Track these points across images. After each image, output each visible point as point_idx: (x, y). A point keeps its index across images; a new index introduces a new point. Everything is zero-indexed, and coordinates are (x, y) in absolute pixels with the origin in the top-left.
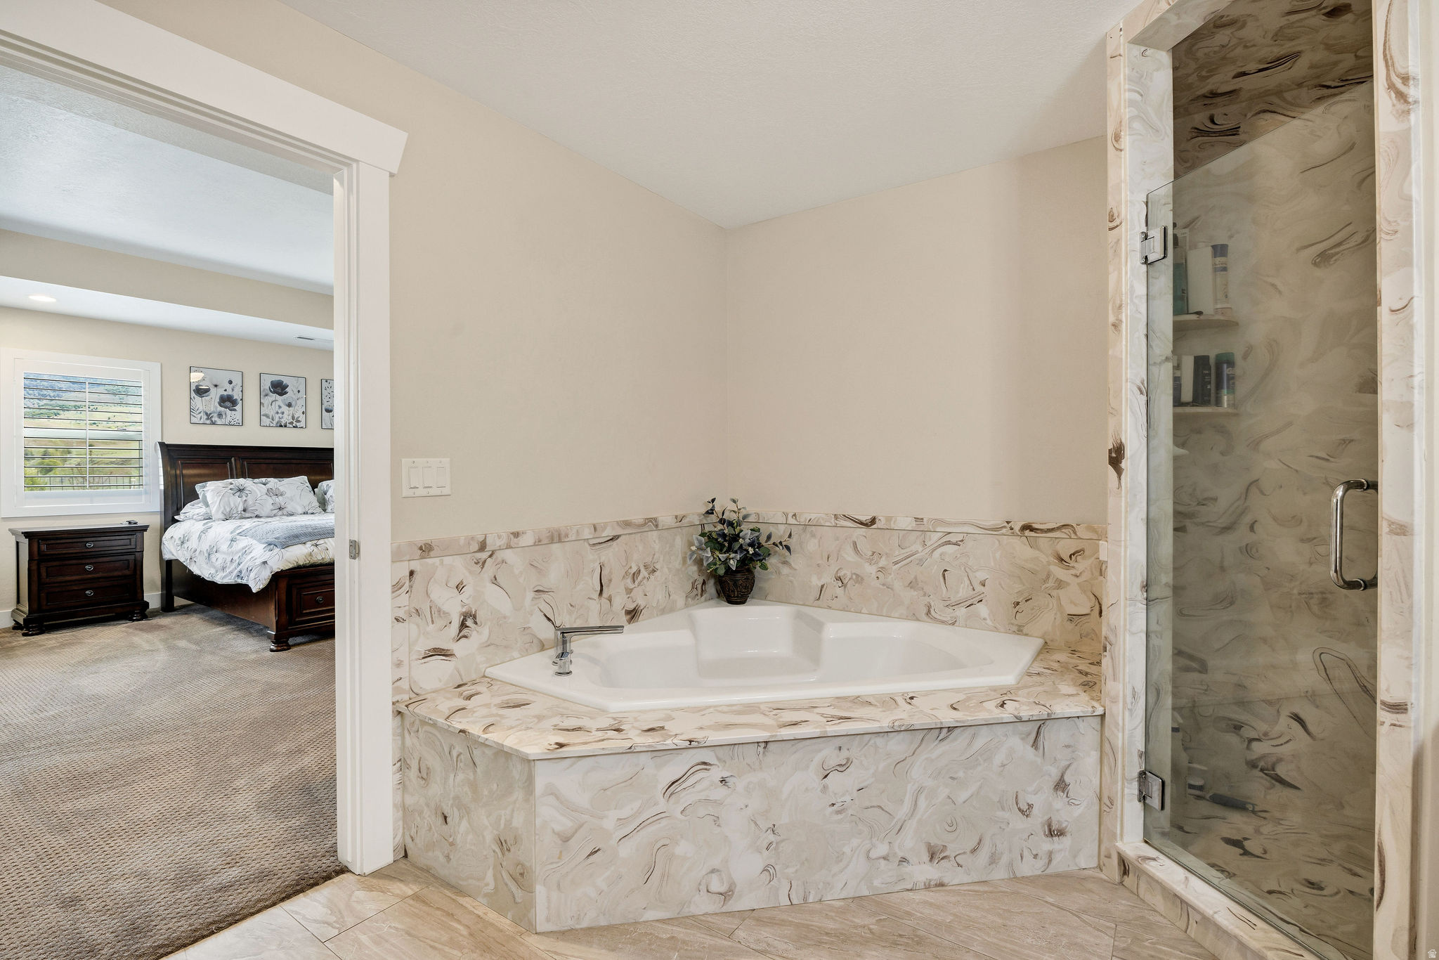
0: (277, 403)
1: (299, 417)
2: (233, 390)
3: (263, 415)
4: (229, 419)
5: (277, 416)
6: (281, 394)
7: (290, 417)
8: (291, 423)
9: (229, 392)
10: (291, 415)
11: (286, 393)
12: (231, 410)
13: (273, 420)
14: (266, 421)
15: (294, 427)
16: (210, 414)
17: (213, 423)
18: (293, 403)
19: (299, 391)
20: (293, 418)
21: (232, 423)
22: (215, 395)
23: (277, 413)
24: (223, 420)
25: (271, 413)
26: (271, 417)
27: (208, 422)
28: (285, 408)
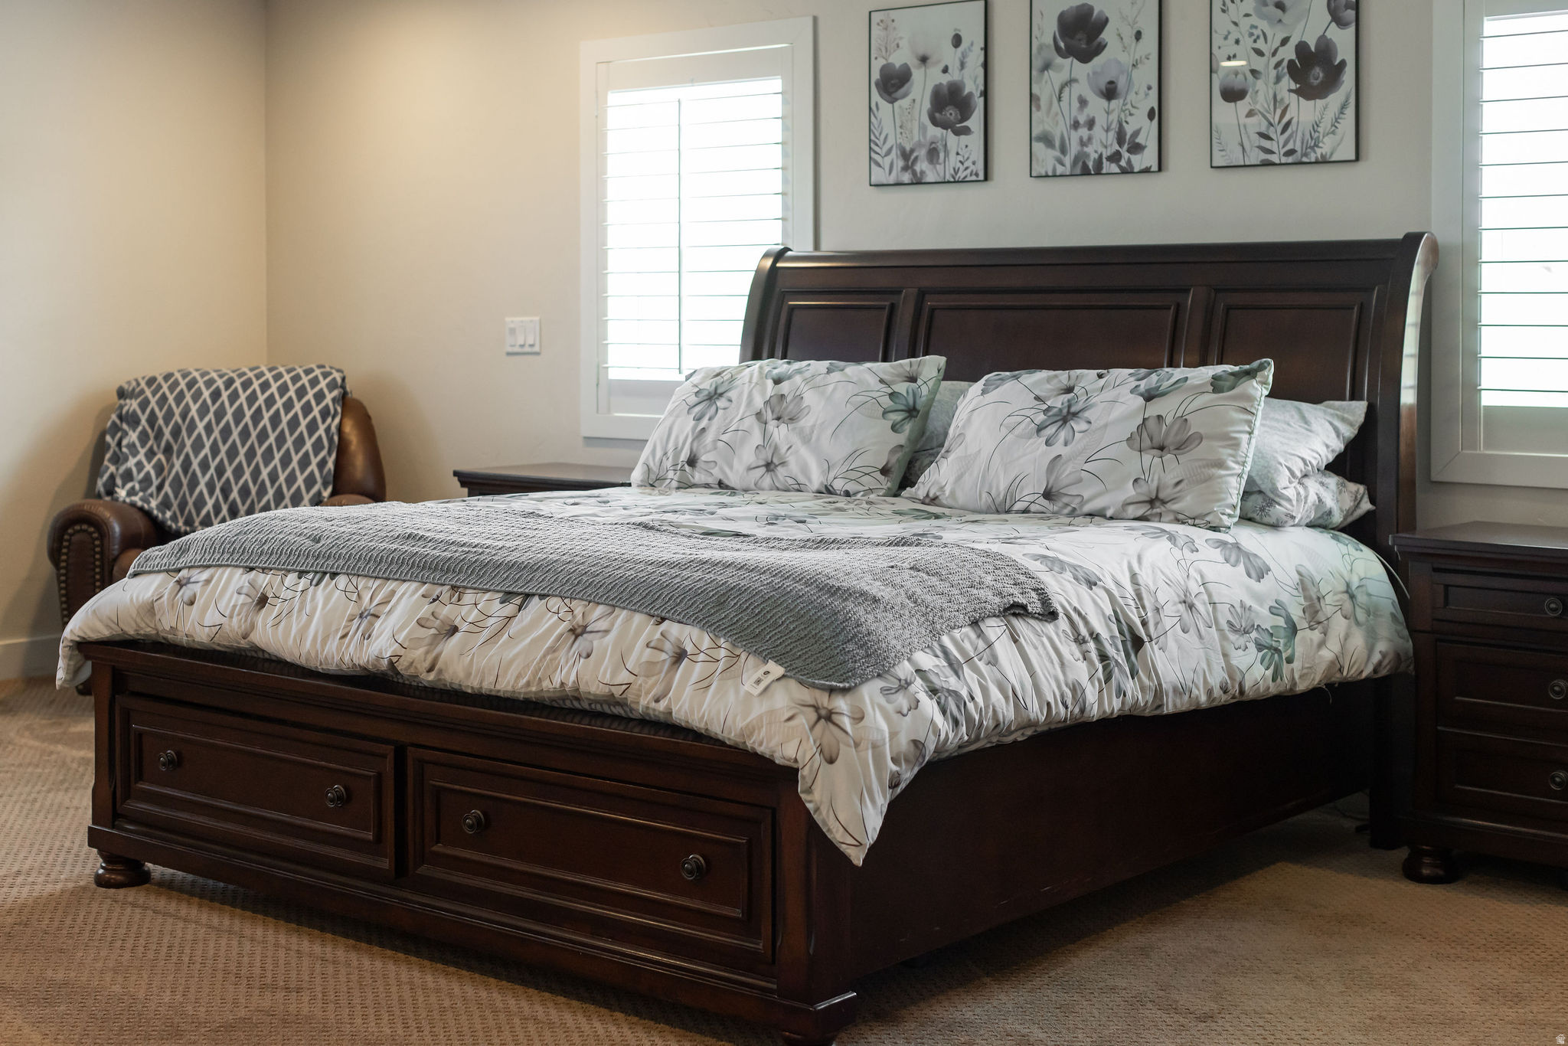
0: (1076, 90)
1: (1136, 133)
2: (962, 65)
3: (1040, 139)
4: (953, 161)
5: (1075, 136)
6: (1085, 57)
7: (1112, 135)
8: (1115, 157)
9: (954, 75)
10: (1115, 126)
11: (1101, 48)
12: (958, 132)
13: (1063, 151)
14: (1046, 158)
15: (1125, 171)
16: (912, 151)
17: (918, 181)
18: (1121, 84)
19: (1138, 35)
20: (1120, 138)
21: (961, 175)
22: (921, 88)
23: (1076, 125)
24: (940, 168)
25: (1058, 130)
26: (1057, 144)
27: (906, 177)
28: (1097, 106)
